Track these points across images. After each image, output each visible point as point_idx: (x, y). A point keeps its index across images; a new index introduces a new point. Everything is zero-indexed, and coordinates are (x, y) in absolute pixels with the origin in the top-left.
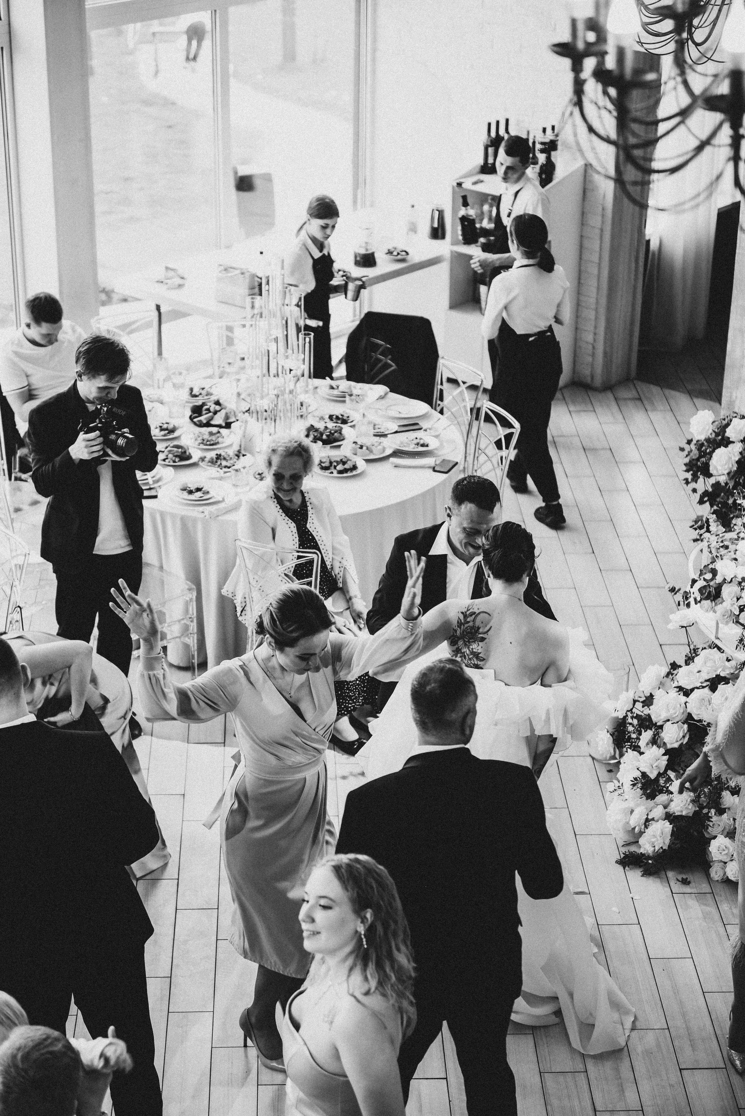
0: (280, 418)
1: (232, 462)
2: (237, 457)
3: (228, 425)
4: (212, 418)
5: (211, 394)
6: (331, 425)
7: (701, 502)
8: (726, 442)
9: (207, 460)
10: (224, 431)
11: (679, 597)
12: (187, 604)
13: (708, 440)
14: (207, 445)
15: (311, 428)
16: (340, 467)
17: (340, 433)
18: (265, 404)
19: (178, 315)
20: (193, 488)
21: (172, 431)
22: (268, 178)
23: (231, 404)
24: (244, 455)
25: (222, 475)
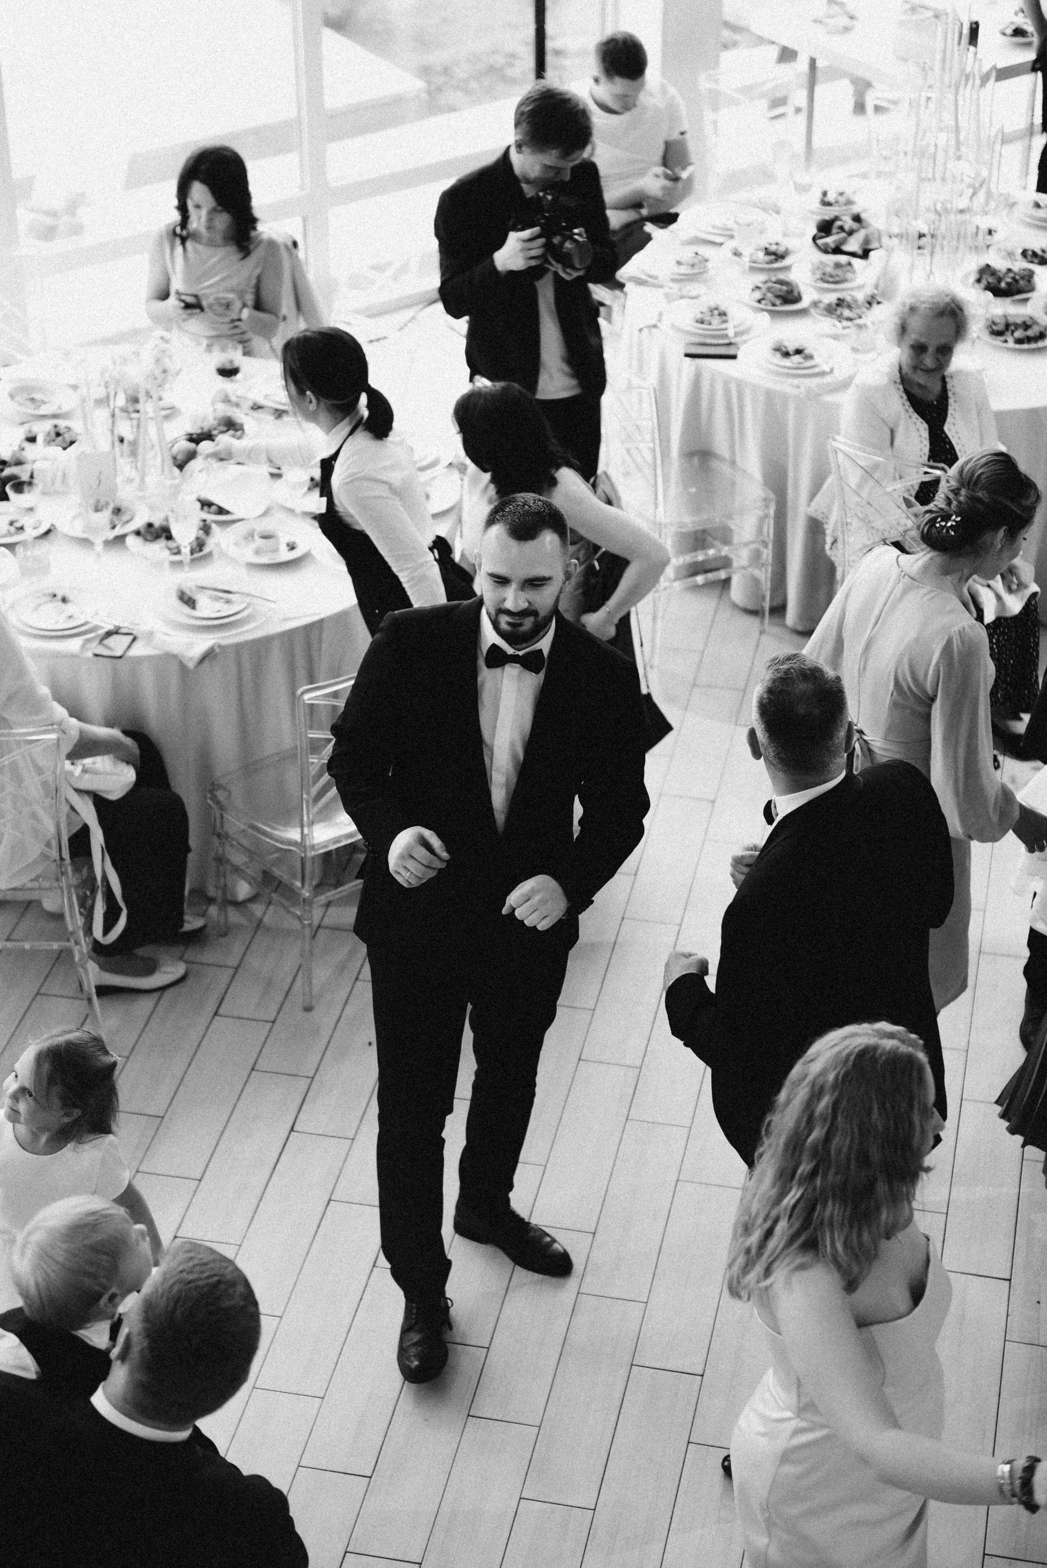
0: (942, 249)
1: (858, 311)
2: (867, 305)
3: (865, 254)
4: (843, 241)
5: (849, 202)
6: (1020, 266)
9: (822, 305)
10: (858, 263)
12: (762, 520)
14: (828, 282)
15: (986, 271)
16: (1019, 334)
17: (1029, 281)
18: (923, 225)
20: (791, 349)
21: (783, 256)
23: (877, 220)
24: (879, 303)
25: (840, 331)
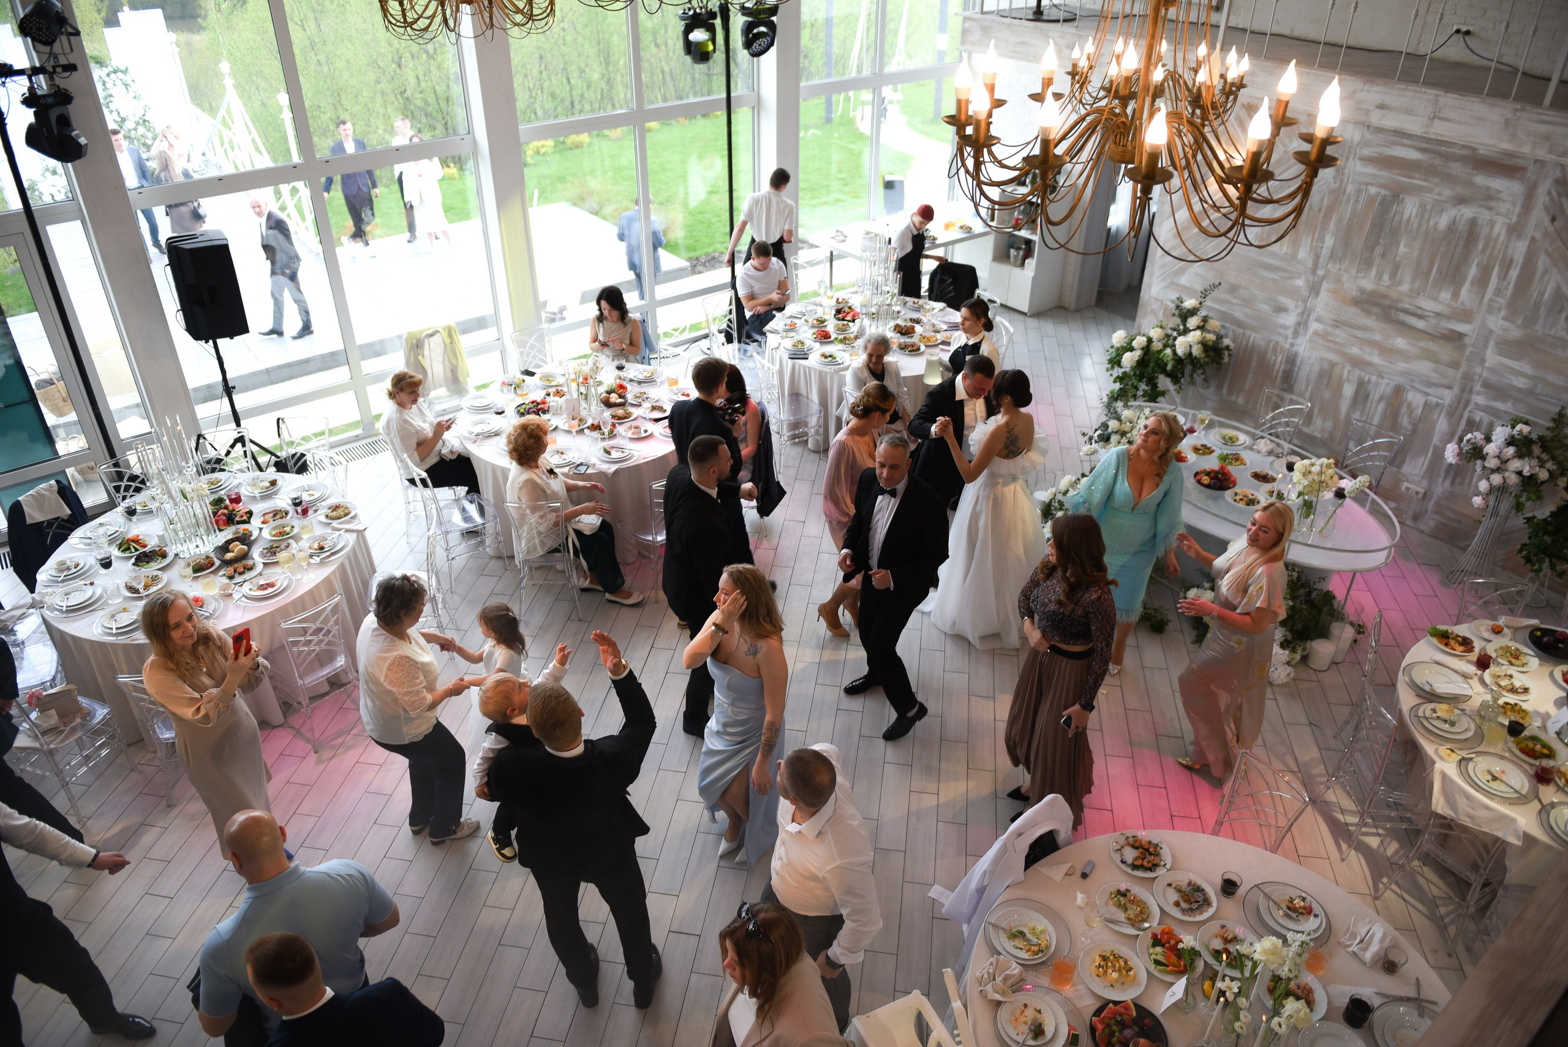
0: (882, 319)
1: (851, 341)
2: (854, 339)
3: (853, 321)
4: (845, 316)
5: (847, 302)
6: (909, 324)
7: (1115, 382)
8: (1132, 349)
9: (838, 340)
10: (851, 324)
11: (1086, 438)
13: (1122, 347)
14: (840, 331)
15: (896, 327)
16: (909, 349)
17: (914, 329)
18: (873, 310)
19: (842, 256)
20: (827, 355)
21: (823, 322)
22: (902, 182)
23: (857, 308)
25: (845, 349)
